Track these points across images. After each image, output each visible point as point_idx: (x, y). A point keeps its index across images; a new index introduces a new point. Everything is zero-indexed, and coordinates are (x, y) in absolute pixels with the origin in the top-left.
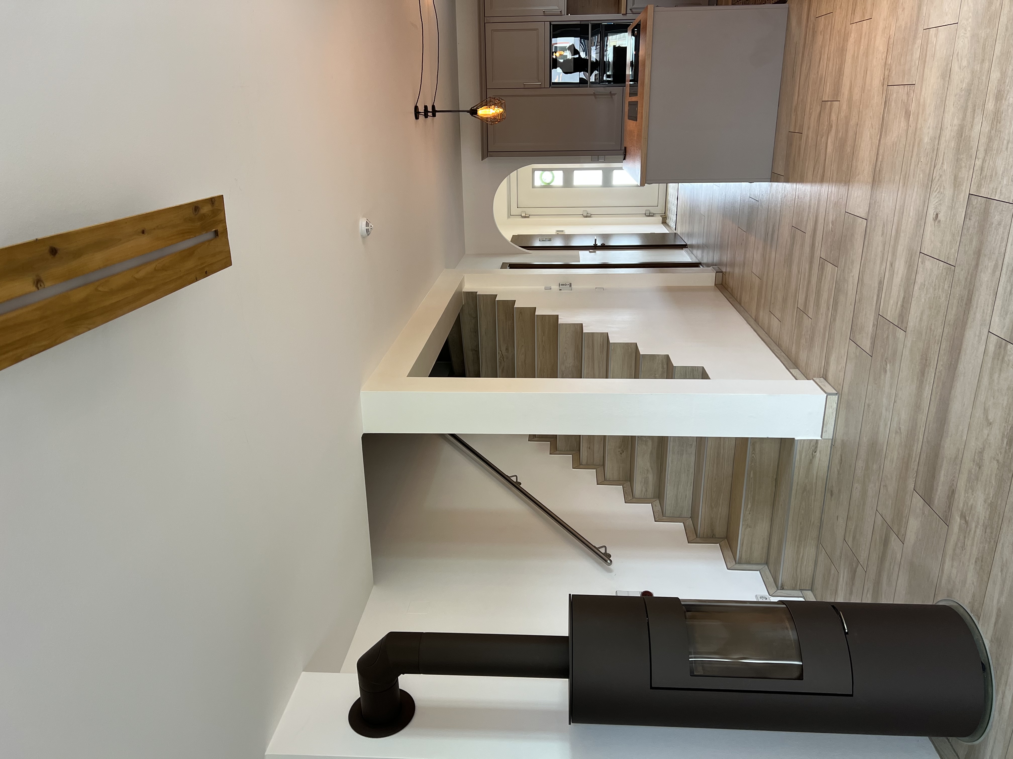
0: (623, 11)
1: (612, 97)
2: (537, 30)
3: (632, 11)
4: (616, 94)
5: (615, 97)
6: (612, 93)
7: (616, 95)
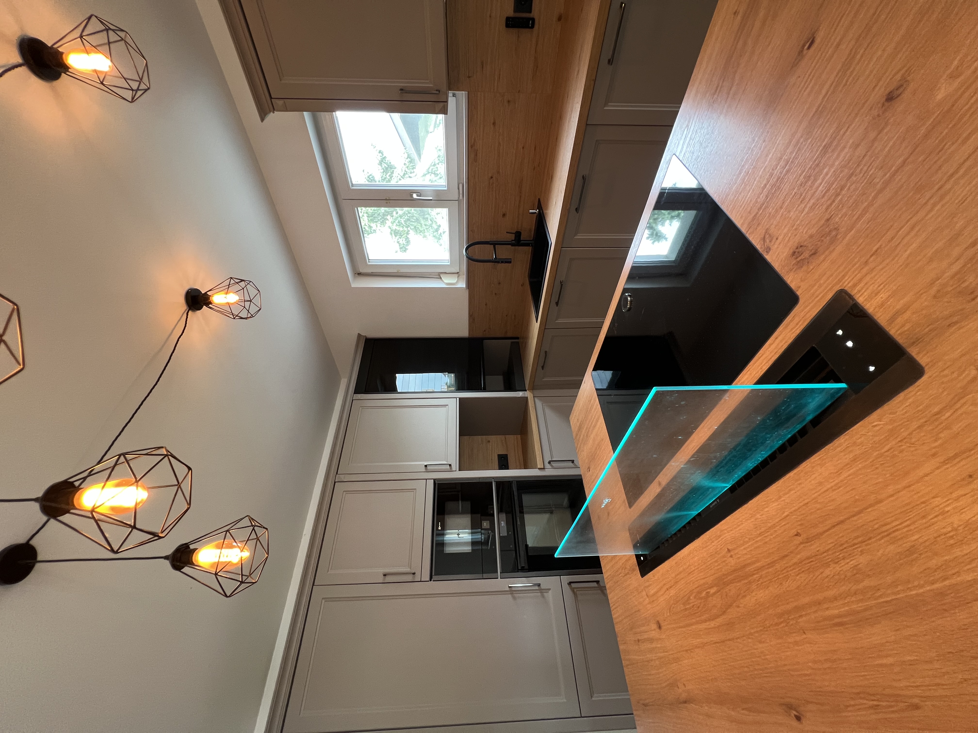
0: (540, 465)
1: (543, 596)
2: (415, 491)
3: (552, 466)
4: (550, 589)
5: (550, 596)
6: (542, 587)
7: (550, 592)
